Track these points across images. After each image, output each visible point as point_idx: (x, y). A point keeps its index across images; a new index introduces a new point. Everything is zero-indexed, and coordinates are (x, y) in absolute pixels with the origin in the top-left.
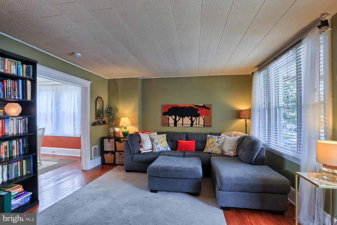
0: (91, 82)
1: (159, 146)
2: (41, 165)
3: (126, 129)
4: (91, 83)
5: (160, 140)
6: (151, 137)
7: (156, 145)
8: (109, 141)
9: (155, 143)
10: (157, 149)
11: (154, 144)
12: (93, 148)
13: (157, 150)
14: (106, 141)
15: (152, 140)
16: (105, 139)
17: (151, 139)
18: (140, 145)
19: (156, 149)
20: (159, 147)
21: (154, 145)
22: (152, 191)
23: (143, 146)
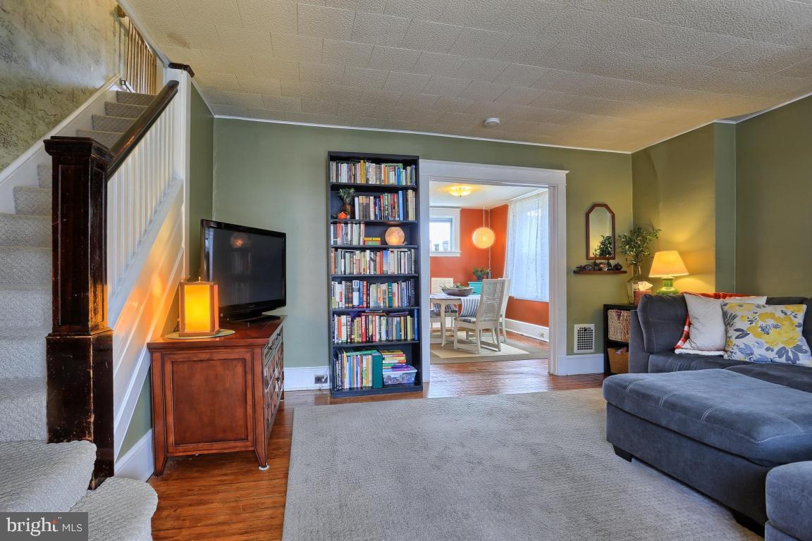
0: (568, 172)
1: (750, 340)
2: (499, 351)
3: (671, 285)
4: (567, 174)
5: (760, 323)
6: (726, 308)
7: (737, 337)
8: (619, 316)
9: (736, 330)
10: (741, 350)
11: (733, 334)
12: (577, 327)
13: (739, 353)
14: (612, 314)
15: (728, 319)
16: (612, 309)
17: (725, 314)
18: (683, 331)
19: (736, 350)
20: (750, 344)
21: (730, 338)
22: (619, 452)
23: (692, 336)
